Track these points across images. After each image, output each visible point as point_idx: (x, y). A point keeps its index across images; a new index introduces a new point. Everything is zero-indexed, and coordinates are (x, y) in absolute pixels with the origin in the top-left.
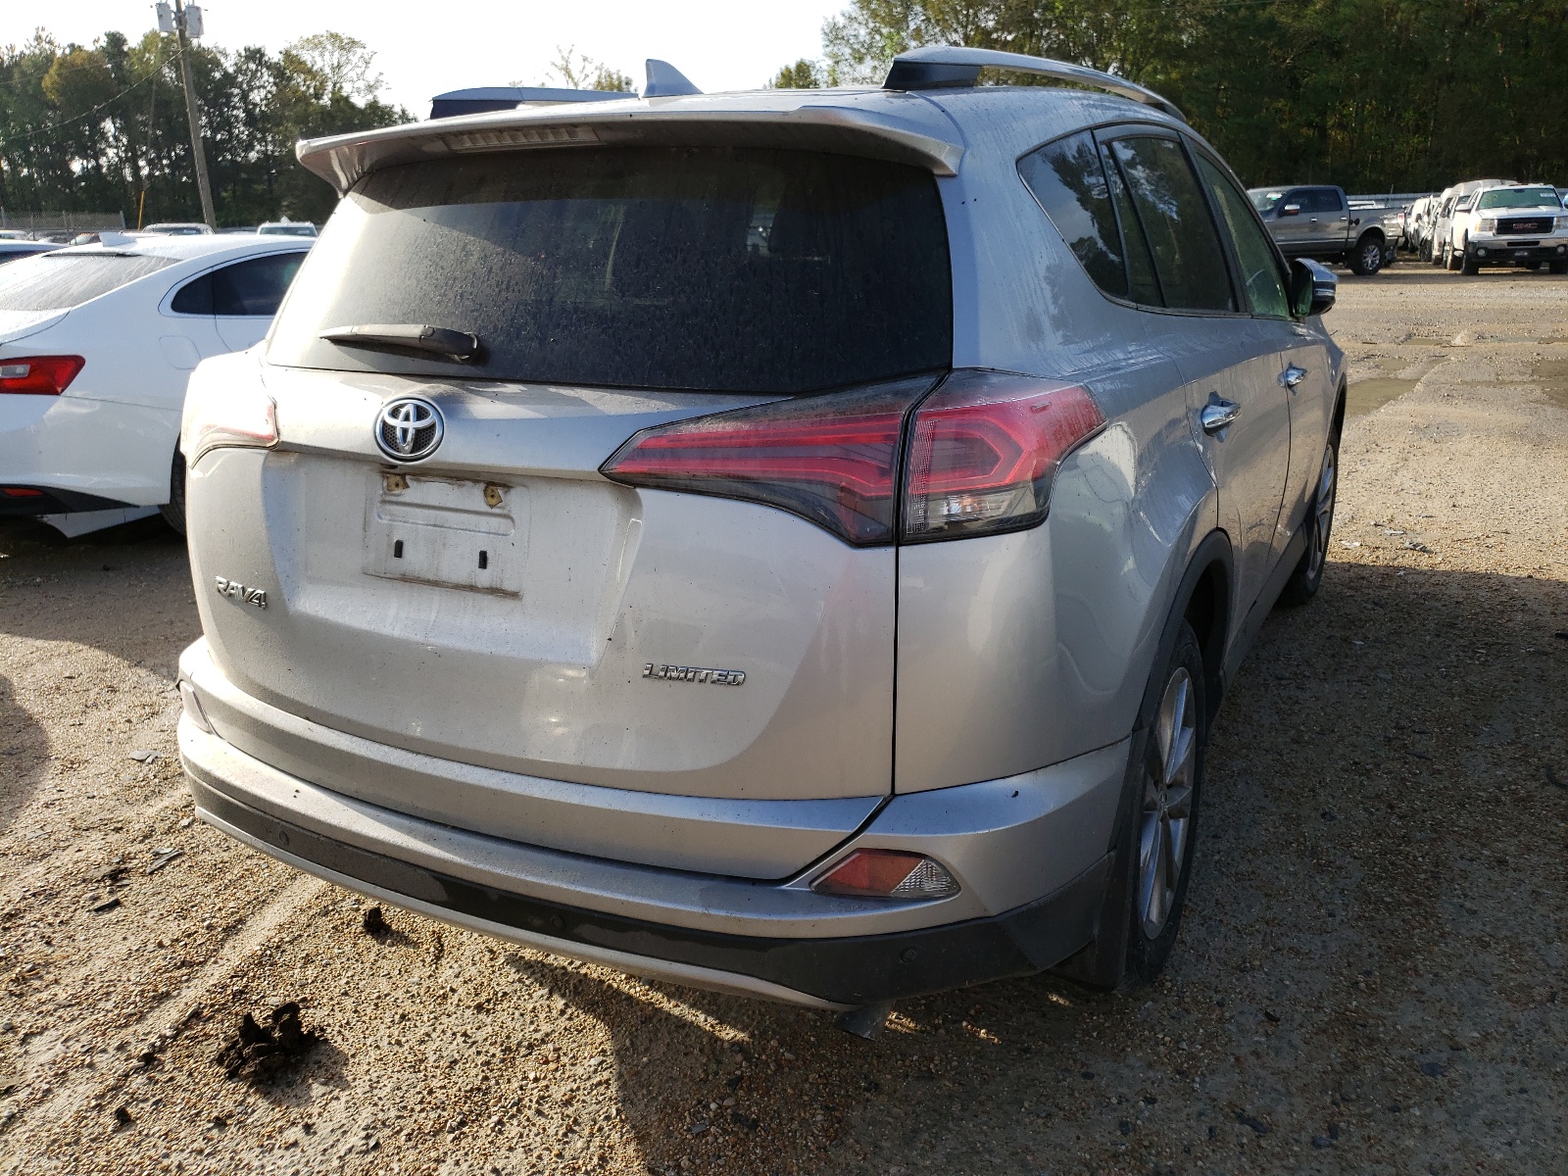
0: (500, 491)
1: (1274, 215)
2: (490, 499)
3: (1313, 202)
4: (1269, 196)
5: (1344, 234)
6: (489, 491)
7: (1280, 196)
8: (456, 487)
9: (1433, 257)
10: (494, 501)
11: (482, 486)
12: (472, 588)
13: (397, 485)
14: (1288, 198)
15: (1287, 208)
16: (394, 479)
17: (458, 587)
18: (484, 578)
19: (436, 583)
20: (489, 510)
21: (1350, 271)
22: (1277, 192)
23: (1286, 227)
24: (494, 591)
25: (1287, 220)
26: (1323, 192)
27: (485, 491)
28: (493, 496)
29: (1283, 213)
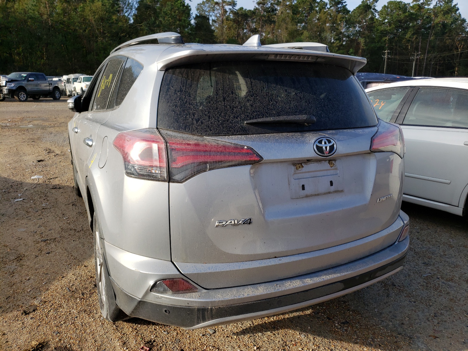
0: (333, 162)
1: (26, 81)
2: (331, 165)
3: (37, 78)
4: (22, 75)
5: (48, 88)
6: (330, 163)
7: (26, 75)
8: (319, 164)
9: (67, 95)
10: (332, 165)
11: (328, 161)
12: (329, 193)
13: (300, 167)
14: (29, 76)
15: (30, 79)
16: (298, 166)
17: (325, 194)
18: (332, 188)
19: (318, 195)
20: (331, 168)
21: (52, 99)
22: (25, 74)
23: (30, 85)
24: (336, 192)
25: (30, 83)
26: (40, 75)
27: (329, 163)
28: (331, 164)
29: (29, 81)
